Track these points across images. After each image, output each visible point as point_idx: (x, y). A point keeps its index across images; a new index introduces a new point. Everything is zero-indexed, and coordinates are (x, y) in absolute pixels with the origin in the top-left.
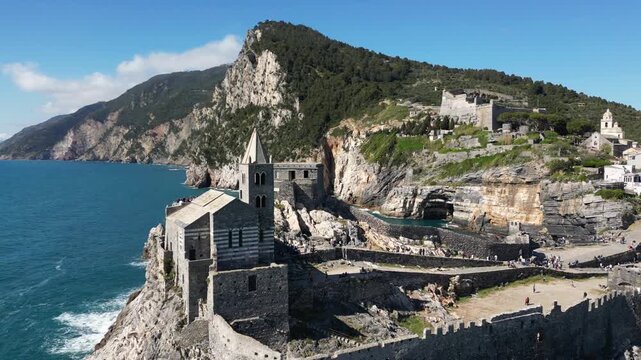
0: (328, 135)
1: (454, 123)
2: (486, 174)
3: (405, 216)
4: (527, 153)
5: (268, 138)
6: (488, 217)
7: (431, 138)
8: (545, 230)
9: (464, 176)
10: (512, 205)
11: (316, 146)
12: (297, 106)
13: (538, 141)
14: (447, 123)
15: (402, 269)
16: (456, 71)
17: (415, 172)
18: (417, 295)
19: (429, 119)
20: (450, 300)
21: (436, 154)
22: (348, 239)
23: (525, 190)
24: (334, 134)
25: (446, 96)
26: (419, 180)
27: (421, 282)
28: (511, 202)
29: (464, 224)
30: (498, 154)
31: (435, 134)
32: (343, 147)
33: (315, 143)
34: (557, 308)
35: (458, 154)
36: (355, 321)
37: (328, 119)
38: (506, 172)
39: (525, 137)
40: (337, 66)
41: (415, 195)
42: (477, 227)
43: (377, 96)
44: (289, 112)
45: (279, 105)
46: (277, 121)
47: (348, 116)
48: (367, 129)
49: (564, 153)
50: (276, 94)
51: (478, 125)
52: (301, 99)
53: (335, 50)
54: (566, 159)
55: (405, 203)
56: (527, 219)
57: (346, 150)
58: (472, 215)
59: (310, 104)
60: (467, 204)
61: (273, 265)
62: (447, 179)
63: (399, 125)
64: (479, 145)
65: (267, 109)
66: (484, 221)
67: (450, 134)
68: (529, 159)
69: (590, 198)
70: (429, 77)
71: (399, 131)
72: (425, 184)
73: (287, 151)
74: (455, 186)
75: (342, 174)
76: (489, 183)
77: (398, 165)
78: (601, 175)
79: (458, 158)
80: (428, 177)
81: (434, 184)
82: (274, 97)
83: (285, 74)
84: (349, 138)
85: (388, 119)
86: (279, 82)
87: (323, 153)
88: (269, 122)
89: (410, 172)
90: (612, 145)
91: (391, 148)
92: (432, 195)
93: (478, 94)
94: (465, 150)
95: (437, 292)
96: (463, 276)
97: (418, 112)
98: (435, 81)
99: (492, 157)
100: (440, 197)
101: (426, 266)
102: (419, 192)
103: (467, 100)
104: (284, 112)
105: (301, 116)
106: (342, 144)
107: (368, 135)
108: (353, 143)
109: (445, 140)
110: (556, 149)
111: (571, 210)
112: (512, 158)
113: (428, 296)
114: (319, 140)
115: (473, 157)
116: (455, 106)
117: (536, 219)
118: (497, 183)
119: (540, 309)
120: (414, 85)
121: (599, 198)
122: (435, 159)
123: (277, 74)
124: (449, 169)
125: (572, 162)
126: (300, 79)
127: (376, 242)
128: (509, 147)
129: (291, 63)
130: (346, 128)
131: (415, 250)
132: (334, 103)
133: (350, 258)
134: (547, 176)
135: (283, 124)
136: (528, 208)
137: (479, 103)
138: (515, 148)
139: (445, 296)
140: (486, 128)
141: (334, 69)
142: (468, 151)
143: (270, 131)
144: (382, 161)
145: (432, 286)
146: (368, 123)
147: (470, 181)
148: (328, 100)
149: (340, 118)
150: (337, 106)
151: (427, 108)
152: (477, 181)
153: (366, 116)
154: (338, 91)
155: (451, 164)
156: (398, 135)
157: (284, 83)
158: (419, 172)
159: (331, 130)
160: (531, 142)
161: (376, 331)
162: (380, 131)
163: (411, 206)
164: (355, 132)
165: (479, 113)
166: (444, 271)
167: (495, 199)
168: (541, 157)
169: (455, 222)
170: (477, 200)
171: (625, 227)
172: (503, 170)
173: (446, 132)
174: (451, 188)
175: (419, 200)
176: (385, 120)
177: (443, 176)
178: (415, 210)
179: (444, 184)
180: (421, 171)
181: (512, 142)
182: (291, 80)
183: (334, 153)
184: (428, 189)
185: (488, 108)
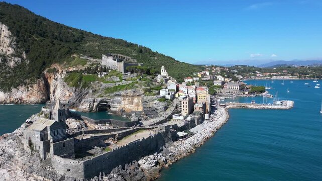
0: (45, 72)
1: (109, 69)
2: (123, 93)
3: (90, 111)
4: (137, 85)
5: (6, 73)
6: (124, 109)
7: (99, 76)
8: (143, 113)
9: (115, 93)
10: (132, 104)
11: (39, 78)
12: (24, 56)
13: (140, 79)
14: (105, 70)
15: (101, 135)
16: (106, 38)
17: (93, 91)
18: (107, 142)
19: (97, 67)
20: (116, 142)
21: (102, 83)
22: (82, 127)
23: (136, 98)
24: (49, 72)
25: (104, 57)
26: (95, 95)
27: (107, 138)
28: (132, 103)
29: (115, 112)
30: (126, 85)
31: (101, 74)
32: (54, 78)
33: (38, 77)
34: (144, 138)
35: (111, 84)
36: (91, 152)
37: (44, 64)
38: (130, 92)
39: (136, 78)
40: (44, 33)
41: (94, 102)
42: (120, 113)
43: (69, 52)
44: (20, 59)
45: (12, 55)
46: (12, 64)
47: (56, 62)
48: (66, 69)
49: (149, 85)
50: (10, 49)
51: (118, 71)
52: (27, 52)
53: (41, 23)
54: (149, 88)
55: (90, 106)
56: (138, 109)
57: (56, 80)
58: (118, 109)
59: (32, 56)
60: (116, 104)
61: (68, 139)
62: (107, 95)
63: (83, 68)
64: (119, 80)
65: (4, 57)
66: (123, 111)
67: (107, 74)
68: (137, 87)
69: (156, 102)
70: (93, 41)
71: (83, 72)
72: (98, 97)
73: (20, 81)
74: (111, 97)
75: (54, 92)
76: (124, 96)
77: (85, 88)
78: (159, 93)
79: (112, 85)
80: (99, 94)
81: (102, 97)
82: (8, 50)
83: (15, 38)
84: (57, 74)
85: (77, 65)
86: (11, 42)
87: (43, 82)
88: (6, 64)
89: (91, 91)
90: (164, 79)
91: (80, 80)
92: (101, 101)
93: (117, 56)
94: (114, 82)
95: (112, 140)
96: (119, 134)
97: (92, 62)
98: (96, 44)
99: (124, 86)
100: (105, 102)
101: (108, 132)
102: (96, 100)
103: (113, 59)
104: (16, 59)
105: (28, 62)
106: (53, 76)
107: (67, 72)
108: (60, 76)
109: (105, 77)
110: (146, 83)
111: (151, 106)
112: (131, 86)
113: (110, 142)
114: (40, 75)
115: (117, 85)
116: (108, 61)
117: (141, 109)
118: (127, 96)
119: (139, 140)
120: (86, 45)
121: (158, 102)
122: (101, 85)
123: (10, 37)
124: (108, 90)
125: (151, 89)
126: (25, 41)
127: (91, 127)
128: (130, 82)
129: (18, 32)
130: (55, 69)
131: (103, 128)
132: (47, 55)
133: (85, 133)
134: (144, 94)
135: (16, 65)
136: (138, 105)
137: (118, 61)
138: (132, 82)
139: (115, 140)
140: (121, 72)
141: (42, 34)
142: (115, 82)
143: (7, 69)
144: (77, 86)
145: (111, 138)
146: (67, 66)
147: (117, 95)
148: (43, 54)
149: (51, 63)
150: (49, 57)
151: (95, 60)
152: (119, 95)
153: (65, 62)
154: (48, 49)
155: (108, 88)
156: (83, 74)
157: (15, 43)
158: (94, 91)
159: (47, 70)
160: (138, 80)
161: (98, 153)
162: (74, 71)
163: (93, 107)
164: (60, 71)
165: (118, 66)
166: (114, 133)
167: (126, 102)
168: (141, 87)
169: (111, 112)
170: (119, 103)
171: (165, 111)
172: (129, 91)
173: (105, 73)
174: (109, 98)
175: (96, 104)
176: (75, 65)
177: (106, 93)
178: (94, 108)
179: (106, 97)
180: (96, 90)
181: (132, 80)
182: (19, 42)
183: (49, 81)
184: (100, 99)
185: (122, 64)
